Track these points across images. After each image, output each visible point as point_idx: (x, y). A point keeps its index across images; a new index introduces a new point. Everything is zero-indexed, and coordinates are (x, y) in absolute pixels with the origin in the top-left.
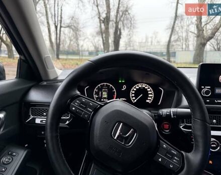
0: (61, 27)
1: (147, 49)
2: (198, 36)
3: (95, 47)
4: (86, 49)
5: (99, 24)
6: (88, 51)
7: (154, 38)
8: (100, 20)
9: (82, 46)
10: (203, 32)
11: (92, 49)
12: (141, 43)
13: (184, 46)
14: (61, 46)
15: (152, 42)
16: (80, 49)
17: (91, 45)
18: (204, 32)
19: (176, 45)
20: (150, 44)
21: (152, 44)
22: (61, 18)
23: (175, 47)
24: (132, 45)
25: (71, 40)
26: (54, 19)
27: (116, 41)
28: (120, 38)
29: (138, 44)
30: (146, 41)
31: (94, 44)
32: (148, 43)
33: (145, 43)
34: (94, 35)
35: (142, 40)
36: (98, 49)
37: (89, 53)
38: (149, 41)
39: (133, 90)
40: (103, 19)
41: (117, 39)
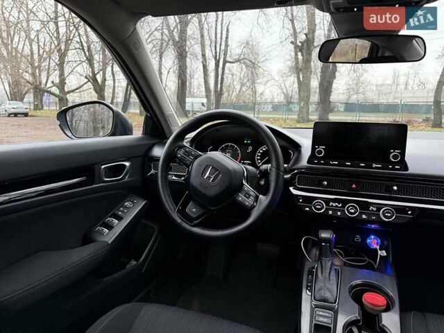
0: (225, 62)
1: (395, 98)
3: (286, 96)
4: (269, 100)
5: (293, 54)
6: (272, 103)
8: (296, 46)
9: (262, 94)
11: (280, 98)
12: (382, 85)
14: (225, 95)
15: (407, 84)
16: (258, 99)
17: (279, 91)
20: (401, 87)
21: (405, 89)
22: (227, 46)
24: (361, 90)
25: (242, 85)
26: (213, 49)
27: (325, 84)
28: (335, 78)
29: (374, 89)
30: (394, 82)
31: (285, 91)
32: (397, 85)
33: (391, 85)
34: (284, 73)
35: (385, 80)
36: (291, 98)
37: (272, 108)
38: (400, 82)
39: (259, 152)
40: (300, 44)
41: (327, 79)
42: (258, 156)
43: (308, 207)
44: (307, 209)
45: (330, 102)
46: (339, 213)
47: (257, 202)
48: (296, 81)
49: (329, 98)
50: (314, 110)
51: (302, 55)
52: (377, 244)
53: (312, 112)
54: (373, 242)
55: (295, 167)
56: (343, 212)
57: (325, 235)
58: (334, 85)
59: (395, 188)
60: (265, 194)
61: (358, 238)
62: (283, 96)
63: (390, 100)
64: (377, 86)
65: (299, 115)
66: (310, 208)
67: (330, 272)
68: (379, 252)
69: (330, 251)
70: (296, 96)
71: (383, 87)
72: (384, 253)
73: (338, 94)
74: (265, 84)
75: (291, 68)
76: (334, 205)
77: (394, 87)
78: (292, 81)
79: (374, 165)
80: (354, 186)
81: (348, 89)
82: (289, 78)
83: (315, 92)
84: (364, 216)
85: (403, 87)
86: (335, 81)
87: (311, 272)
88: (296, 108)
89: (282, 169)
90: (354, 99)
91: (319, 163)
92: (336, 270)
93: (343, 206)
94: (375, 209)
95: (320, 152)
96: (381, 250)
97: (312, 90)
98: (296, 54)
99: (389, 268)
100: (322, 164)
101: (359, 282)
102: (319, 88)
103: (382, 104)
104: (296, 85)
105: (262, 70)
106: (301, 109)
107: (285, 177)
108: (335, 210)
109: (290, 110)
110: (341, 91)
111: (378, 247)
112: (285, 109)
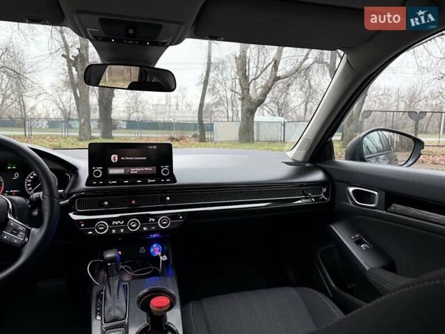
1: (170, 117)
2: (243, 99)
3: (64, 111)
4: (43, 116)
5: (67, 68)
6: (47, 118)
7: (180, 99)
8: (69, 61)
9: (32, 109)
10: (248, 92)
11: (56, 114)
12: (157, 105)
13: (230, 114)
15: (177, 105)
16: (29, 114)
17: (55, 106)
18: (251, 92)
19: (218, 111)
20: (174, 108)
21: (177, 109)
23: (216, 114)
24: (140, 109)
25: (5, 97)
27: (105, 102)
28: (114, 96)
29: (152, 108)
30: (167, 103)
31: (61, 106)
32: (170, 106)
33: (165, 105)
34: (59, 87)
35: (159, 101)
36: (69, 114)
37: (48, 124)
38: (172, 103)
39: (29, 179)
40: (73, 59)
41: (106, 96)
42: (28, 183)
43: (90, 230)
44: (91, 233)
45: (112, 119)
46: (122, 230)
47: (28, 237)
48: (73, 96)
49: (110, 115)
50: (97, 127)
51: (76, 70)
52: (159, 251)
53: (94, 129)
54: (156, 250)
55: (73, 191)
56: (125, 228)
57: (109, 255)
58: (114, 103)
59: (168, 198)
60: (38, 226)
61: (142, 250)
62: (60, 111)
63: (166, 119)
64: (153, 105)
65: (80, 132)
66: (93, 230)
67: (118, 290)
68: (161, 258)
69: (116, 270)
70: (75, 113)
71: (159, 107)
72: (164, 258)
73: (119, 112)
74: (36, 98)
75: (66, 82)
76: (116, 223)
77: (168, 107)
78: (69, 95)
79: (149, 181)
80: (134, 202)
81: (127, 107)
82: (65, 93)
83: (96, 109)
84: (145, 229)
85: (175, 107)
86: (114, 99)
87: (99, 296)
88: (77, 125)
89: (56, 196)
90: (134, 116)
91: (98, 185)
92: (124, 286)
93: (125, 223)
94: (153, 220)
95: (98, 173)
96: (162, 255)
97: (92, 107)
98: (70, 69)
99: (170, 271)
100: (101, 185)
101: (145, 291)
102: (99, 105)
103: (159, 122)
104: (73, 101)
105: (30, 83)
106: (81, 125)
107: (61, 203)
108: (118, 228)
109: (70, 127)
110: (122, 109)
111: (160, 254)
112: (63, 126)
